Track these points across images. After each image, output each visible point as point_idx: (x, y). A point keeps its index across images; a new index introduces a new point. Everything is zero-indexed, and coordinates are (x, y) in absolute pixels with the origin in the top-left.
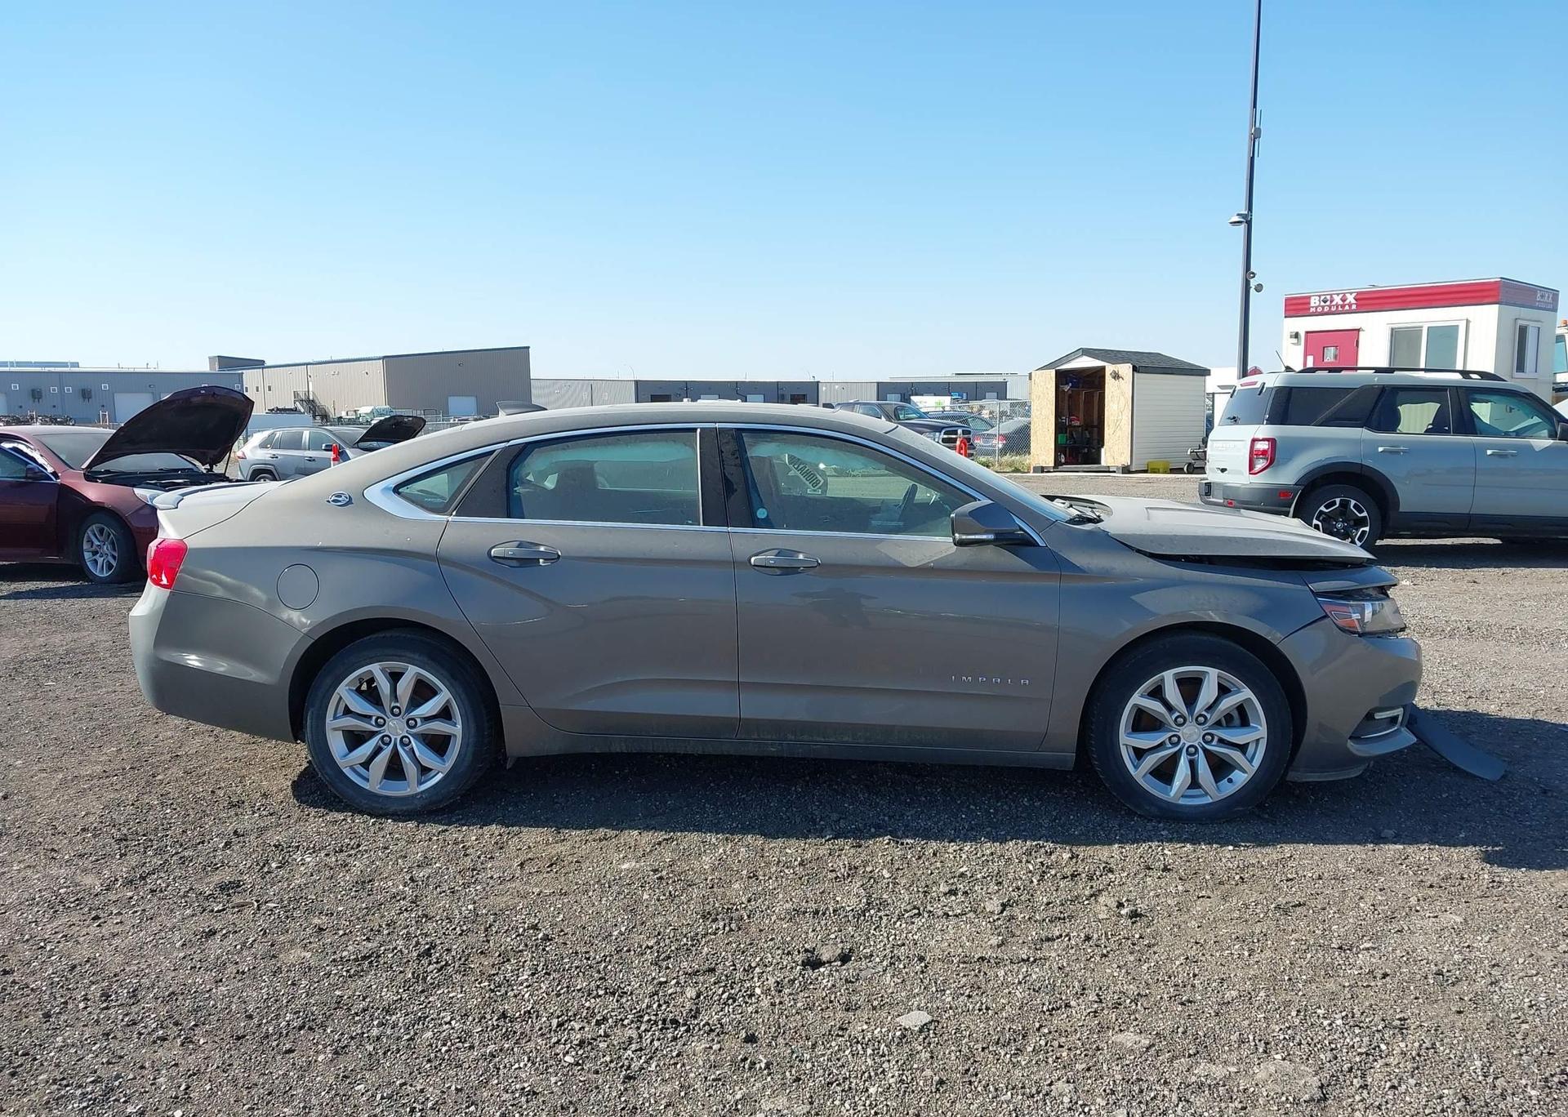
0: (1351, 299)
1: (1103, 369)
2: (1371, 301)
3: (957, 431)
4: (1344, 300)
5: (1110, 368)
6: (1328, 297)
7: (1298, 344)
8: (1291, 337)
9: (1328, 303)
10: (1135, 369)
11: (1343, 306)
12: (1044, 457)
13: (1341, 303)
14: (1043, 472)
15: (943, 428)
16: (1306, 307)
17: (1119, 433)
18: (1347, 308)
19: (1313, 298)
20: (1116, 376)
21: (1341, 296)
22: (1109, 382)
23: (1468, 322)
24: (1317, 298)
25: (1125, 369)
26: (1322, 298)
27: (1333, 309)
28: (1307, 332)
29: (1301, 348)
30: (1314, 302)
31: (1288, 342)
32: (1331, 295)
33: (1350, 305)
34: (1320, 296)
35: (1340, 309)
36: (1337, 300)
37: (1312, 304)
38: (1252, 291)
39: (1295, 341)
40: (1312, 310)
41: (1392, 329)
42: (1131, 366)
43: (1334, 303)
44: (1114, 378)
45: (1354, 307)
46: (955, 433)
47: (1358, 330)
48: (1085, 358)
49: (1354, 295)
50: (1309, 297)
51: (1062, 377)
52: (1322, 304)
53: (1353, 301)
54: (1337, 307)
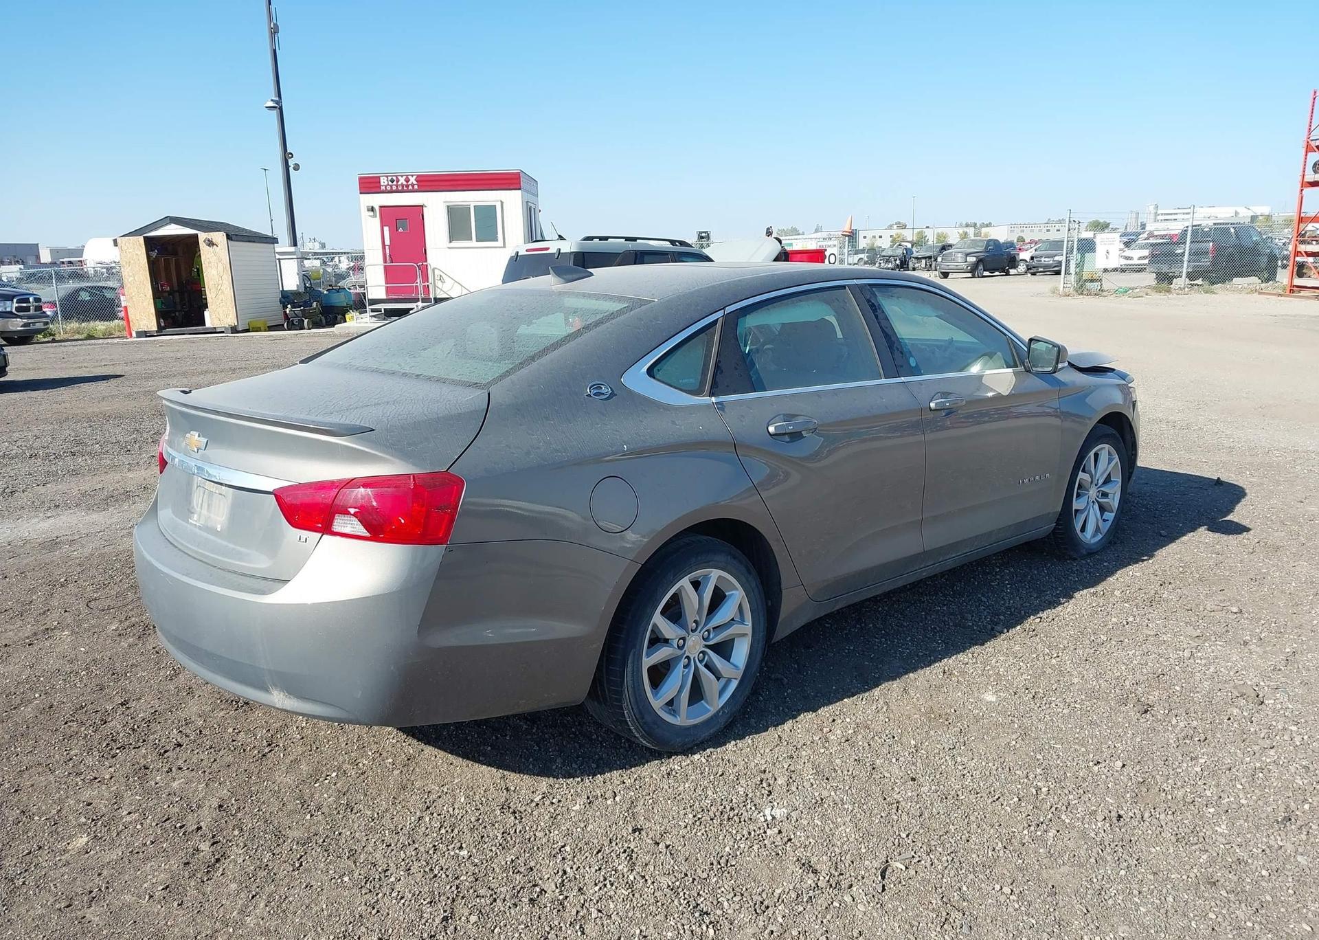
0: (413, 180)
1: (196, 236)
2: (430, 183)
3: (29, 299)
4: (407, 180)
5: (202, 236)
6: (395, 178)
7: (375, 216)
8: (368, 210)
9: (395, 183)
10: (229, 237)
11: (407, 186)
12: (145, 322)
13: (405, 183)
14: (147, 337)
15: (14, 297)
16: (378, 185)
17: (221, 296)
18: (410, 187)
19: (381, 178)
20: (210, 243)
21: (404, 177)
22: (204, 249)
23: (502, 203)
24: (386, 179)
25: (219, 237)
26: (390, 178)
27: (400, 188)
28: (381, 207)
29: (377, 220)
30: (383, 181)
31: (366, 214)
32: (396, 176)
33: (413, 185)
34: (387, 177)
35: (405, 188)
36: (402, 180)
37: (382, 184)
38: (291, 169)
39: (371, 213)
40: (383, 188)
41: (448, 207)
42: (225, 234)
43: (400, 183)
44: (209, 245)
45: (416, 187)
46: (27, 301)
47: (422, 206)
48: (173, 226)
49: (415, 177)
50: (379, 177)
51: (152, 244)
52: (390, 183)
53: (415, 182)
54: (403, 187)
